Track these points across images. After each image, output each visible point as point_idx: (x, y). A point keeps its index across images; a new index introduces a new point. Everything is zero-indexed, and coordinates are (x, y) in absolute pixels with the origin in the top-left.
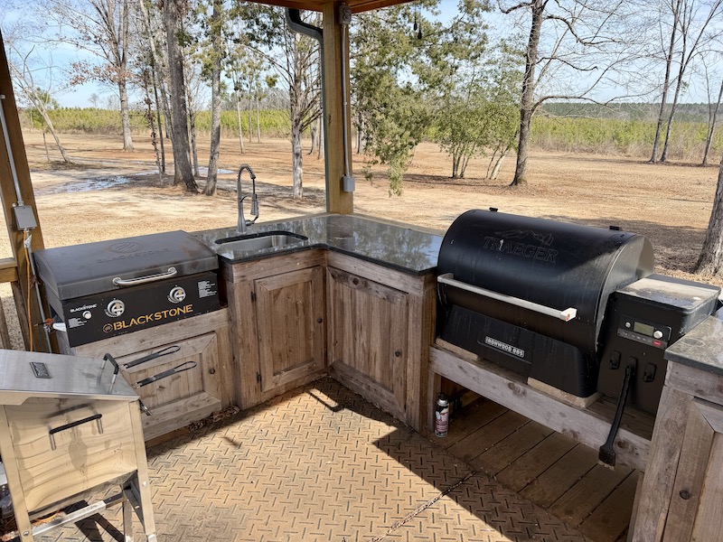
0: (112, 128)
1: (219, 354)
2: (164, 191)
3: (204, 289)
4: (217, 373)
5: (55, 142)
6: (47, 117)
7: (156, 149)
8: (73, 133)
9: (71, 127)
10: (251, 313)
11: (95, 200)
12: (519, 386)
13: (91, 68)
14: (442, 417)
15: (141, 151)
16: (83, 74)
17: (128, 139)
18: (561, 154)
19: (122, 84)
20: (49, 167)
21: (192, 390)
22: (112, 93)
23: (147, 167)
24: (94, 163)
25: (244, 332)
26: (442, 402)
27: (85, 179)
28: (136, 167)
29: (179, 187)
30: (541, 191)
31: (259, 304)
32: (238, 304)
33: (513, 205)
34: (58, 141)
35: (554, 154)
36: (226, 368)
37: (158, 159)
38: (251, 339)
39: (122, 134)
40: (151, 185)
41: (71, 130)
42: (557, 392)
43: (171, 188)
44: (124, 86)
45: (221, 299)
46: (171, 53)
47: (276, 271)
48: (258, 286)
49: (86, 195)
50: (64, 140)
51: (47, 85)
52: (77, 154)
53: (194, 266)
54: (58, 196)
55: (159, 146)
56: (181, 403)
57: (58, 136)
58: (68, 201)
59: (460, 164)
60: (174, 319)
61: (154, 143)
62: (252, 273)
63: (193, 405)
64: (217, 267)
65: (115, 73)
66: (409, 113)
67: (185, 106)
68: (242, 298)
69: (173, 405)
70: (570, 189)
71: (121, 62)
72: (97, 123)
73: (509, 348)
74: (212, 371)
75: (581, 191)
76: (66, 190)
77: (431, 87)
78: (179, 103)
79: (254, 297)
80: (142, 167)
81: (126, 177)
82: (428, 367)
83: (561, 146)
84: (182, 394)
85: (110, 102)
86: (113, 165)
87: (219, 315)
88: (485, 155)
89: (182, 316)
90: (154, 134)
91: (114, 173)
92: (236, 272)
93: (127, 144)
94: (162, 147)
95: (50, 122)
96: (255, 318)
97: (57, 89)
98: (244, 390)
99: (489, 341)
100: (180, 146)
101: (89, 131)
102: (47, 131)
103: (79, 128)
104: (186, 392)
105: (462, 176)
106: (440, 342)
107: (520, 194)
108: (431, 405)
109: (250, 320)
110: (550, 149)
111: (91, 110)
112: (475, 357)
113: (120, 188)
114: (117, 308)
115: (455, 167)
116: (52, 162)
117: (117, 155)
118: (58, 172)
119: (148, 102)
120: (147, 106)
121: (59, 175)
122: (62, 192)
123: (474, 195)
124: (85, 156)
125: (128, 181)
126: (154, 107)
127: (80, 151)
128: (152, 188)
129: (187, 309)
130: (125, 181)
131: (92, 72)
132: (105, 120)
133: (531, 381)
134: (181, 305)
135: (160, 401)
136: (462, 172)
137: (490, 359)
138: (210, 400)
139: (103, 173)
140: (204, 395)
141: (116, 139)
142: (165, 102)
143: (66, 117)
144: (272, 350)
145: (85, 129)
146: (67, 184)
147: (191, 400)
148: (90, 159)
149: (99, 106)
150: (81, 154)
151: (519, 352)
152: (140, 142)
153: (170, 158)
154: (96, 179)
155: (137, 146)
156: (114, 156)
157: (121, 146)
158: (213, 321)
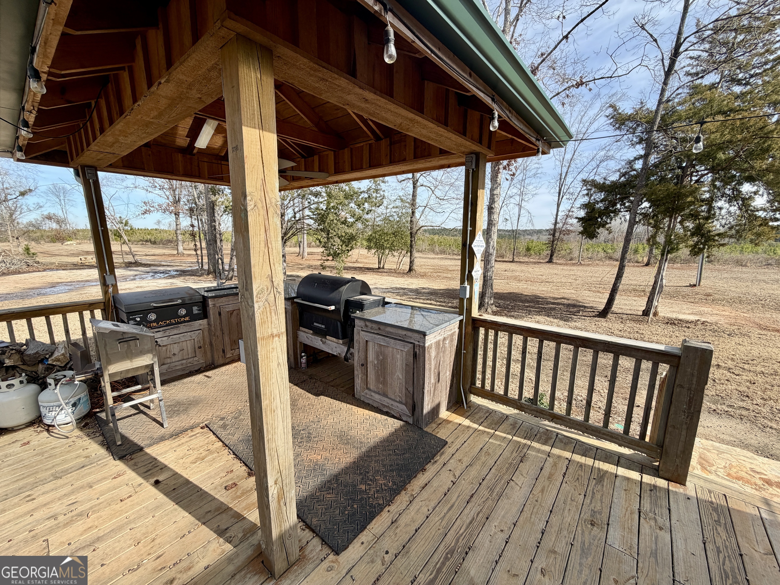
0: (170, 241)
1: (204, 340)
2: (200, 278)
3: (195, 310)
4: (203, 348)
5: (129, 250)
6: (123, 235)
7: (197, 254)
8: (143, 244)
9: (141, 240)
10: (218, 321)
11: (155, 284)
12: (324, 340)
13: (156, 204)
14: (304, 360)
15: (189, 255)
16: (150, 208)
17: (181, 248)
18: (443, 256)
19: (177, 214)
20: (123, 265)
21: (190, 356)
22: (171, 220)
23: (192, 265)
24: (156, 263)
25: (215, 329)
26: (303, 354)
27: (148, 272)
28: (184, 265)
29: (211, 276)
30: (423, 276)
31: (222, 317)
32: (212, 316)
33: (406, 282)
34: (130, 249)
35: (439, 256)
36: (207, 346)
37: (198, 260)
38: (219, 333)
39: (177, 245)
40: (193, 275)
41: (141, 243)
42: (334, 339)
43: (206, 277)
44: (178, 215)
45: (204, 315)
46: (207, 198)
47: (231, 302)
48: (222, 309)
49: (149, 281)
50: (135, 248)
51: (125, 213)
52: (144, 257)
53: (191, 300)
54: (129, 282)
55: (199, 252)
56: (184, 361)
57: (131, 246)
58: (136, 285)
59: (382, 262)
60: (181, 323)
61: (196, 250)
62: (219, 303)
63: (190, 363)
64: (202, 300)
65: (173, 208)
66: (344, 234)
67: (215, 229)
68: (213, 314)
69: (180, 362)
70: (439, 274)
71: (177, 202)
72: (160, 238)
73: (320, 325)
74: (200, 347)
75: (445, 275)
76: (135, 279)
77: (356, 221)
78: (211, 227)
79: (220, 314)
80: (189, 265)
81: (177, 271)
82: (297, 340)
83: (443, 252)
84: (185, 358)
85: (170, 225)
86: (169, 264)
87: (204, 322)
88: (394, 256)
89: (185, 322)
90: (196, 245)
91: (169, 269)
92: (210, 302)
93: (180, 251)
94: (202, 253)
95: (125, 238)
96: (221, 323)
97: (131, 217)
98: (216, 357)
99: (315, 324)
100: (212, 252)
101: (154, 243)
102: (124, 243)
103: (147, 241)
104: (187, 357)
105: (383, 268)
106: (301, 328)
107: (412, 277)
108: (299, 356)
109: (218, 324)
110: (437, 254)
111: (156, 230)
112: (311, 332)
113: (173, 277)
114: (152, 317)
115: (379, 263)
116: (126, 263)
117: (173, 258)
118: (129, 268)
119: (192, 226)
120: (191, 229)
121: (130, 270)
122: (132, 280)
123: (387, 278)
124: (150, 258)
125: (178, 273)
126: (196, 229)
127: (147, 255)
128: (193, 277)
129: (187, 319)
130: (175, 273)
131: (157, 207)
132: (165, 236)
133: (328, 337)
134: (184, 316)
135: (174, 360)
136: (383, 266)
137: (317, 332)
138: (200, 360)
139: (161, 269)
140: (196, 359)
141: (173, 248)
142: (203, 226)
143: (138, 234)
144: (230, 338)
145: (151, 242)
146: (136, 275)
147: (189, 360)
148: (154, 260)
149: (162, 227)
150: (147, 258)
151: (323, 326)
152: (189, 250)
153: (206, 260)
154: (156, 273)
155: (186, 252)
156: (170, 259)
157: (175, 252)
158: (200, 325)
